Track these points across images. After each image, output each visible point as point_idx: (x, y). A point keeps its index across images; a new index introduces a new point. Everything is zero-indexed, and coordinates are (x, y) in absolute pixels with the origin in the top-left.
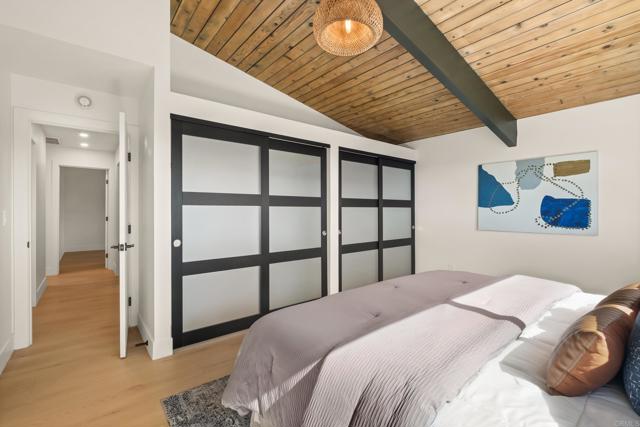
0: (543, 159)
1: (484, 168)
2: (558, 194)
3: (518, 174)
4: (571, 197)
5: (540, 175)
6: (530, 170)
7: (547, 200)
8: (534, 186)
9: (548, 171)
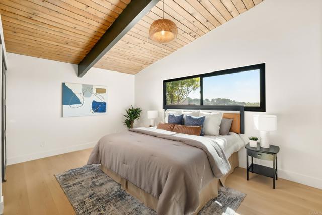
0: (92, 85)
1: (66, 84)
2: (98, 100)
3: (83, 90)
4: (101, 101)
5: (91, 92)
6: (87, 89)
7: (94, 102)
8: (89, 96)
9: (94, 91)
